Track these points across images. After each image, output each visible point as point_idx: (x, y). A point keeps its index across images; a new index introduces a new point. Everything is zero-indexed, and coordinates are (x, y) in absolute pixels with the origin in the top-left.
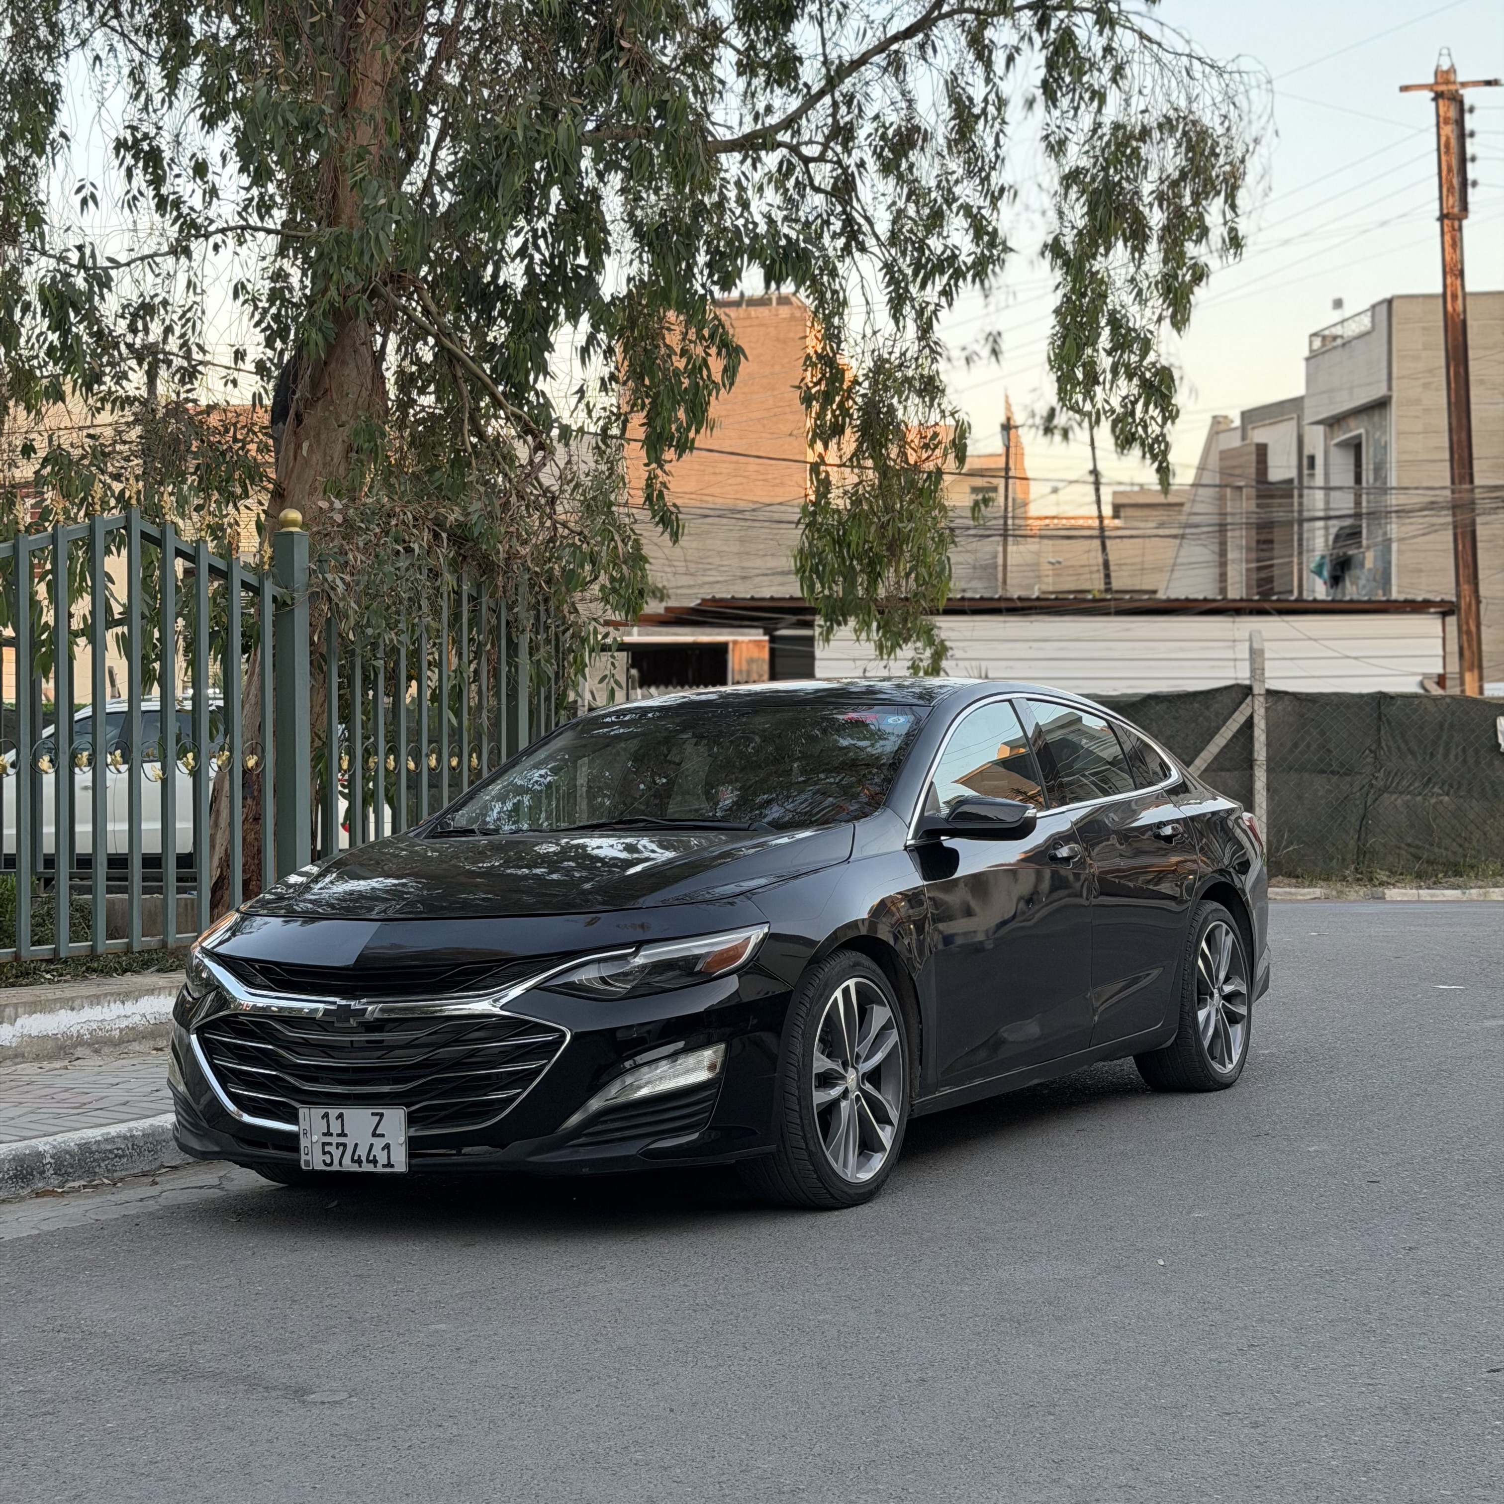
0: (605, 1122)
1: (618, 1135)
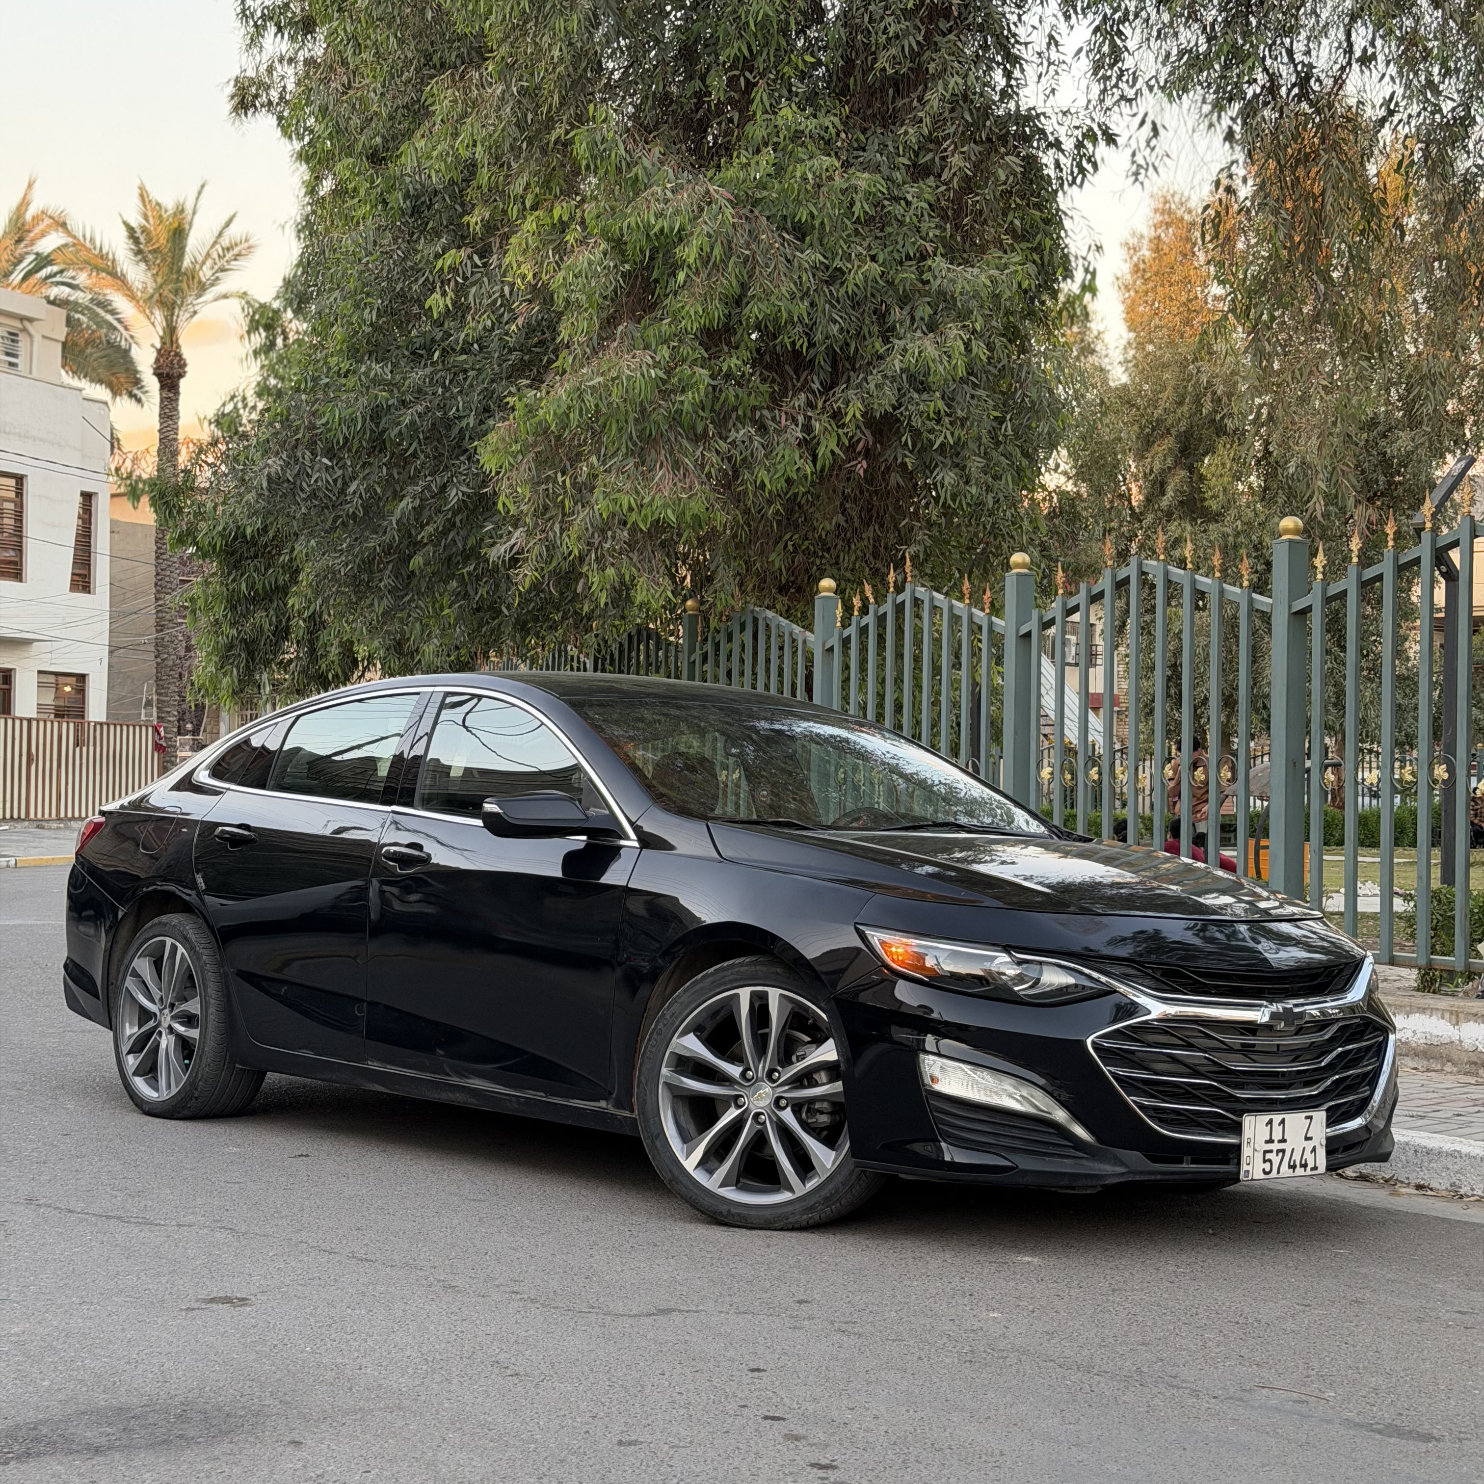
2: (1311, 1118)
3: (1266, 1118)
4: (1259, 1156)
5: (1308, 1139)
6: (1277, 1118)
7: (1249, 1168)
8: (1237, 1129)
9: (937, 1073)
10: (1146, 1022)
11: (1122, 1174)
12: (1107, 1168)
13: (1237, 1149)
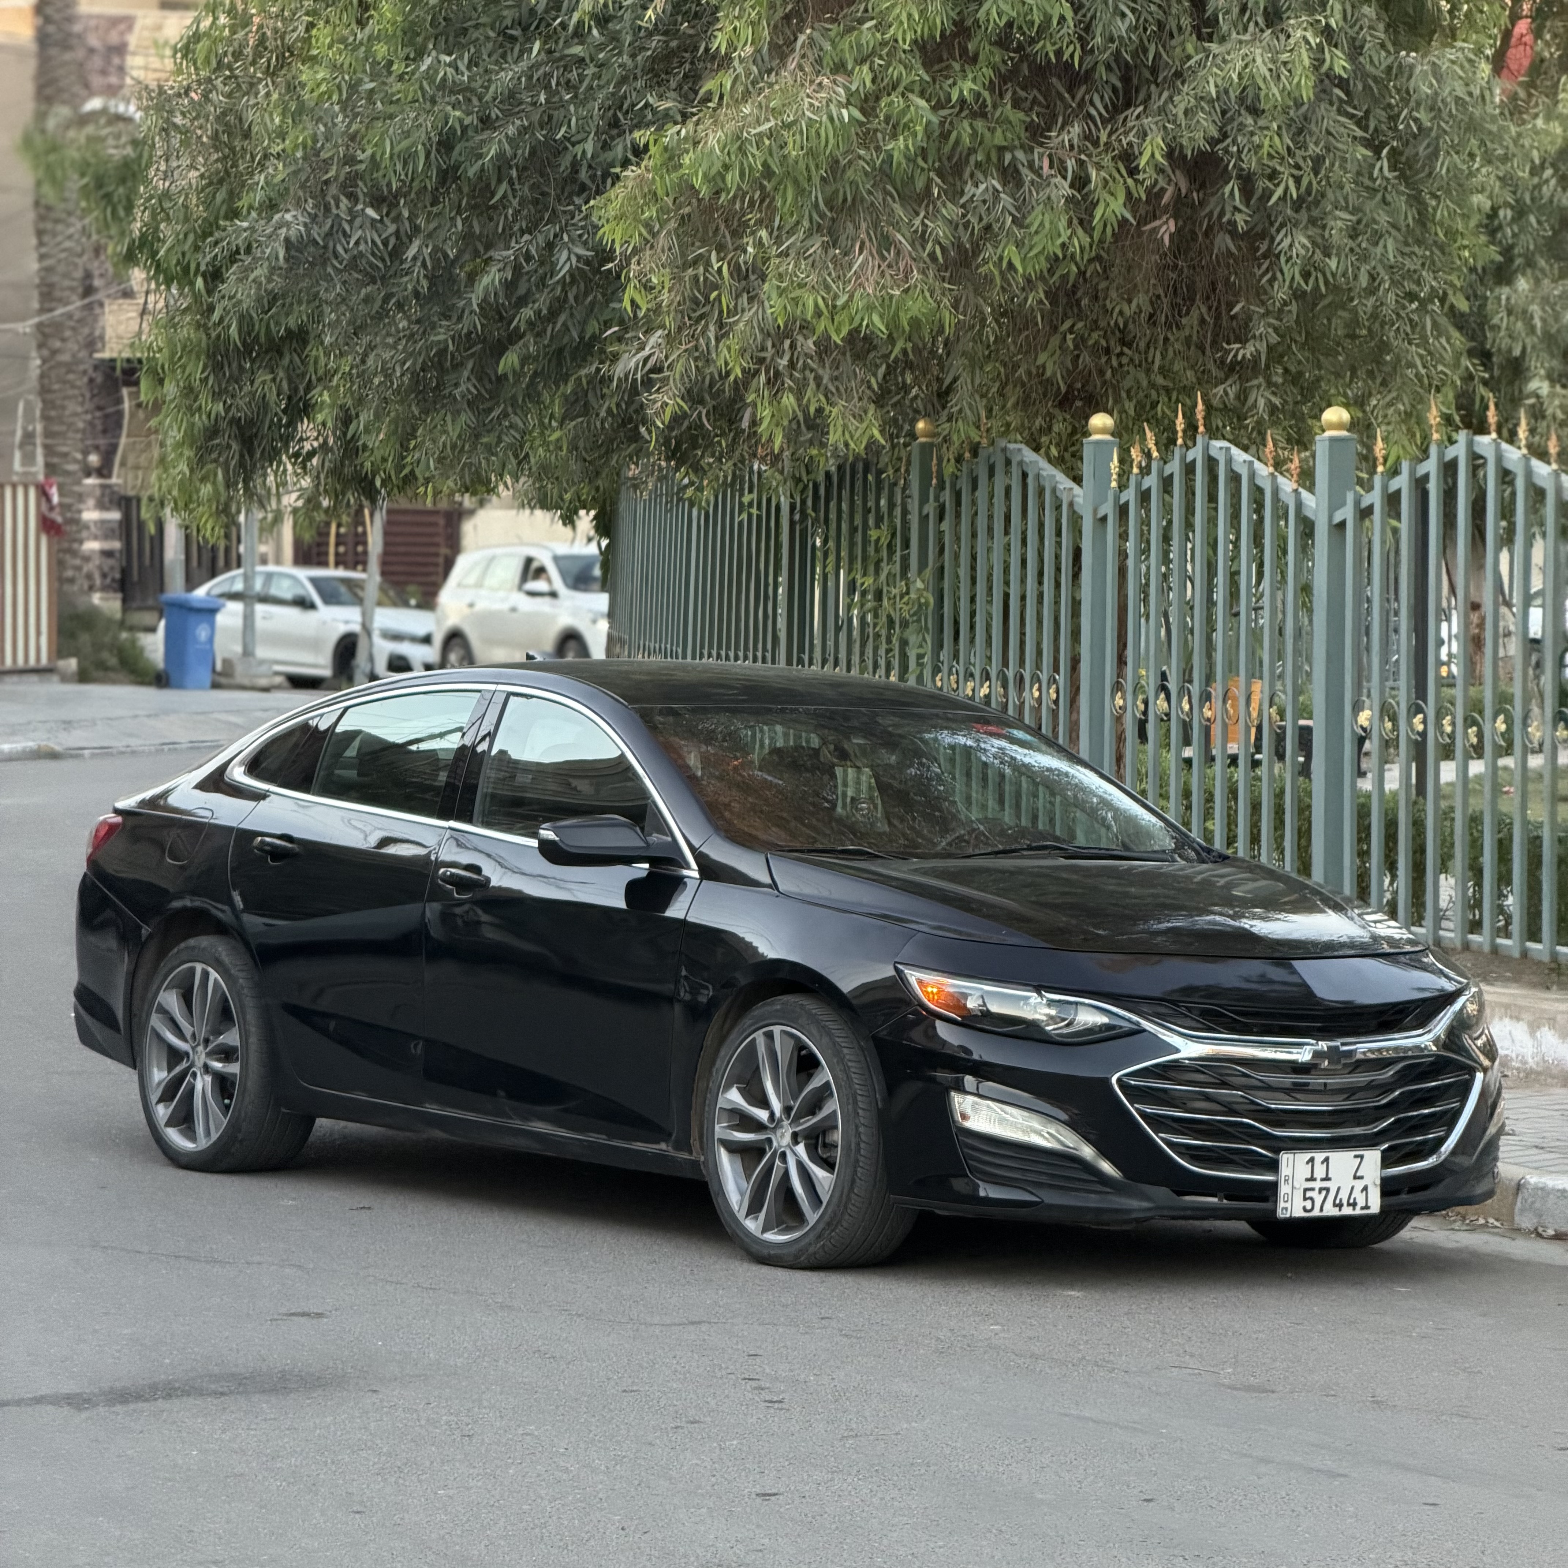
2: (1362, 1157)
3: (1307, 1156)
4: (1298, 1195)
5: (1356, 1177)
6: (1319, 1156)
7: (1288, 1205)
8: (1273, 1166)
9: (969, 1111)
10: (1176, 1061)
11: (1149, 1209)
12: (1134, 1203)
13: (1274, 1187)
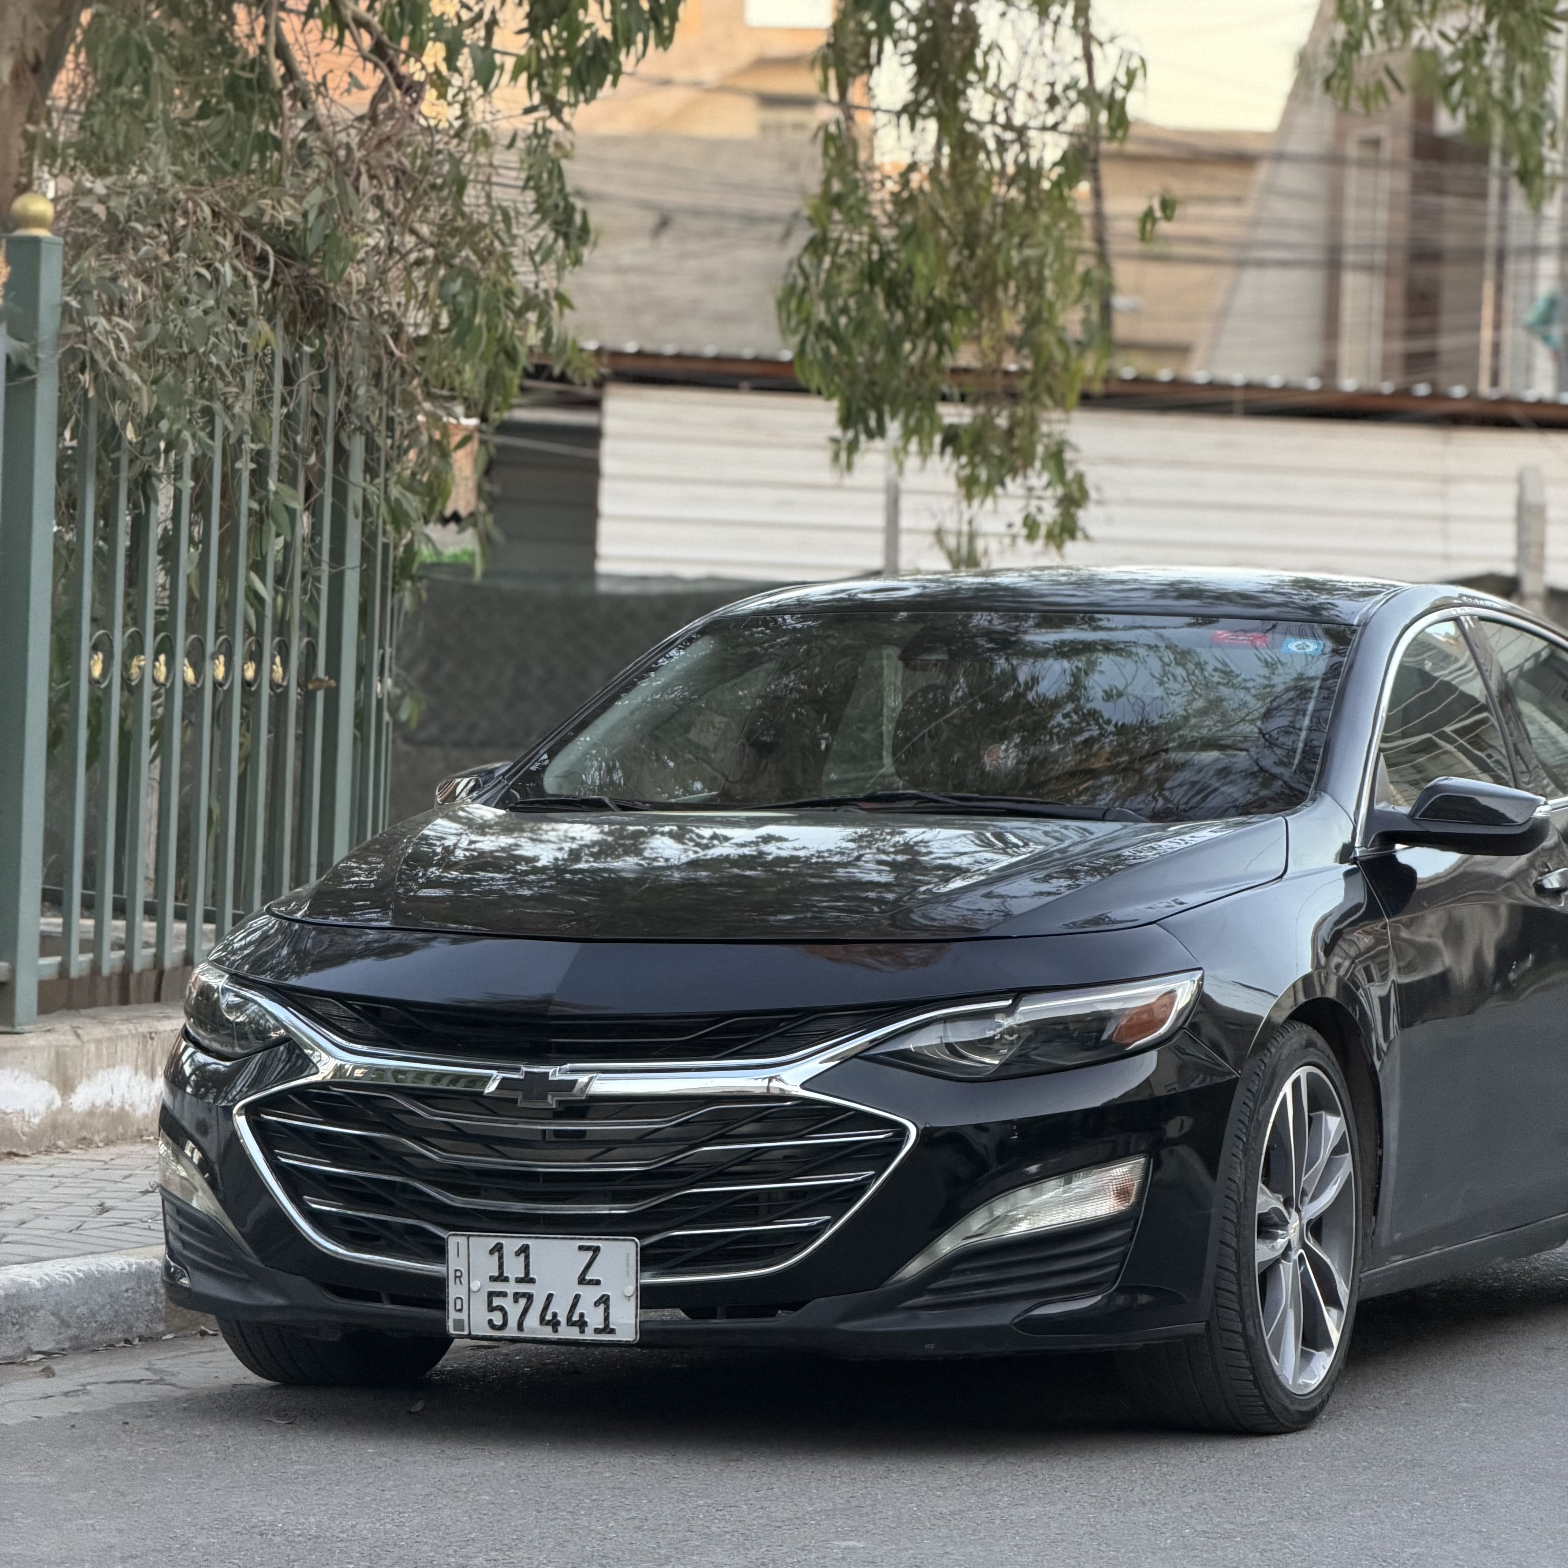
0: (963, 1272)
1: (980, 1293)
2: (597, 1250)
3: (492, 1242)
4: (480, 1302)
5: (582, 1281)
7: (464, 1316)
10: (317, 1086)
11: (282, 1308)
12: (266, 1299)
